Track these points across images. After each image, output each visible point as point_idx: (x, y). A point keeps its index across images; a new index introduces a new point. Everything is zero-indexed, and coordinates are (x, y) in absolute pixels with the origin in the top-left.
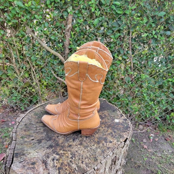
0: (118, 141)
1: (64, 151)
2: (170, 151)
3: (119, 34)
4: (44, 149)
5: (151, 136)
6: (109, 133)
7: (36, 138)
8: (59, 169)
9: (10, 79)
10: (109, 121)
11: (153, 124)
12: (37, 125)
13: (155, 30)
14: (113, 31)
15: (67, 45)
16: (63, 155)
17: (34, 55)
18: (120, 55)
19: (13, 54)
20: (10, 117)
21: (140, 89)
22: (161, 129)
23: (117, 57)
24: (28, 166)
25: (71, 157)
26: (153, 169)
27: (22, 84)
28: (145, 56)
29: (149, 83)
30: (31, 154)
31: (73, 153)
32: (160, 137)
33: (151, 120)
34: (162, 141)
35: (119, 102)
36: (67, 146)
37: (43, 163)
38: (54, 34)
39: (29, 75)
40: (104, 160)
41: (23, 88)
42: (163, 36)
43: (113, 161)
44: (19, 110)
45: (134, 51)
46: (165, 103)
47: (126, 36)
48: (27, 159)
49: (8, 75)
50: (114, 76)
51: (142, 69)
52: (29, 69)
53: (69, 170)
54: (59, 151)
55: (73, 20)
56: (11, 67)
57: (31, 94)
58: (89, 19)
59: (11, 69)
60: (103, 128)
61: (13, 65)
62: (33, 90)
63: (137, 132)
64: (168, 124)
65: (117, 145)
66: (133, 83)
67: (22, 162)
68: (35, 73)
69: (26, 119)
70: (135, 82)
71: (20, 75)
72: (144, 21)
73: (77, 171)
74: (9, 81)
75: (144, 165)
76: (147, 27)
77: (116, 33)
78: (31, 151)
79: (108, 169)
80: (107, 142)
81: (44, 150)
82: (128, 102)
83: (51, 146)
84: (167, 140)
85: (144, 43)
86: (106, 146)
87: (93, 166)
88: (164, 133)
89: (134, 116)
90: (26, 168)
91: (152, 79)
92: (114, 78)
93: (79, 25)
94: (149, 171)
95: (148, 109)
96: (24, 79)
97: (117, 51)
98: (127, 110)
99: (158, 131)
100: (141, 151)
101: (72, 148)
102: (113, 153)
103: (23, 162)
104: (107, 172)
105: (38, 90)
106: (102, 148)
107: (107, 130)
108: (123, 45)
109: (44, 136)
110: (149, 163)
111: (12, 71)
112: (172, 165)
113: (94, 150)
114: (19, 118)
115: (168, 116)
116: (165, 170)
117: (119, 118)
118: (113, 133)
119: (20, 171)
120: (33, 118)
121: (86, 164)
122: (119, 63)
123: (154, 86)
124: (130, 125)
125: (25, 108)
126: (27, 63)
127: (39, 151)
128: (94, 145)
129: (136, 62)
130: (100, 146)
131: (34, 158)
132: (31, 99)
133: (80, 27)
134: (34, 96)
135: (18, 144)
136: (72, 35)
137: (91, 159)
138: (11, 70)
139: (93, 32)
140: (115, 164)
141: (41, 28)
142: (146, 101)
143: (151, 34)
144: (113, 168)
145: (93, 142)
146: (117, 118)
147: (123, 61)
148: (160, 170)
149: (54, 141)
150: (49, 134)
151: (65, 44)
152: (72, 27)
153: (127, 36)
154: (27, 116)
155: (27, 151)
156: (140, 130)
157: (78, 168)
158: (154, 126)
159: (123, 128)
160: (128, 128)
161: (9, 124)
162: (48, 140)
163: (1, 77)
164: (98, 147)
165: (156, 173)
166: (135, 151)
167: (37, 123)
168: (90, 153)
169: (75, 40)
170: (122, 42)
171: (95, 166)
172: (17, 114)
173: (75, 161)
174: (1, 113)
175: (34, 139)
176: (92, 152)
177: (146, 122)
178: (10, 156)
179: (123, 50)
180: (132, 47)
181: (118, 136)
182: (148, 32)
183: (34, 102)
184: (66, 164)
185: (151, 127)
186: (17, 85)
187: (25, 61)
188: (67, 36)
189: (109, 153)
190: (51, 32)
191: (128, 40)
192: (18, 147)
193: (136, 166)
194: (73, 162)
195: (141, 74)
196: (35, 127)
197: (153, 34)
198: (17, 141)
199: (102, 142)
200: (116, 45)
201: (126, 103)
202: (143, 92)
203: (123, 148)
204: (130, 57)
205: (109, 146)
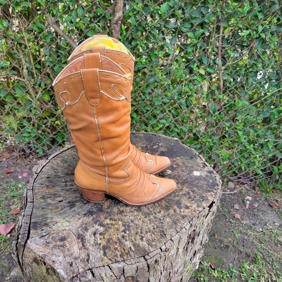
0: (198, 206)
1: (112, 220)
2: (276, 224)
3: (202, 31)
4: (79, 217)
5: (247, 200)
6: (184, 192)
7: (65, 200)
8: (104, 248)
9: (19, 103)
10: (184, 174)
11: (251, 180)
12: (67, 179)
13: (262, 25)
14: (192, 25)
16: (110, 226)
17: (58, 63)
18: (202, 67)
19: (23, 62)
20: (20, 166)
21: (233, 123)
22: (263, 189)
23: (198, 70)
24: (54, 244)
25: (124, 230)
26: (249, 251)
27: (39, 113)
28: (244, 69)
29: (248, 115)
30: (59, 224)
31: (127, 224)
32: (261, 202)
33: (247, 174)
34: (264, 208)
35: (198, 144)
36: (116, 212)
37: (79, 239)
38: (93, 29)
39: (51, 98)
40: (177, 236)
41: (41, 119)
42: (275, 35)
43: (189, 237)
44: (34, 154)
45: (226, 61)
46: (272, 148)
47: (214, 33)
48: (53, 232)
49: (16, 96)
50: (191, 101)
51: (237, 90)
52: (50, 87)
53: (120, 251)
54: (103, 221)
55: (125, 5)
56: (20, 83)
57: (53, 128)
58: (152, 3)
59: (22, 86)
61: (24, 80)
62: (58, 122)
63: (224, 193)
64: (275, 181)
65: (197, 212)
66: (222, 113)
67: (44, 236)
69: (48, 168)
70: (225, 112)
71: (36, 97)
72: (245, 8)
73: (133, 252)
74: (17, 107)
75: (235, 245)
76: (249, 19)
77: (197, 29)
78: (58, 219)
79: (182, 250)
80: (181, 207)
81: (79, 219)
82: (212, 144)
83: (90, 213)
84: (272, 207)
85: (242, 47)
86: (180, 214)
87: (159, 245)
88: (268, 195)
89: (221, 167)
90: (51, 245)
91: (253, 108)
92: (191, 105)
93: (135, 13)
94: (243, 254)
96: (42, 104)
97: (198, 60)
98: (210, 158)
99: (258, 193)
100: (231, 222)
101: (125, 216)
102: (191, 225)
103: (47, 237)
104: (180, 255)
105: (66, 122)
106: (174, 217)
107: (182, 189)
108: (208, 50)
109: (79, 196)
110: (243, 242)
111: (22, 90)
112: (280, 246)
113: (161, 220)
114: (37, 166)
115: (275, 168)
116: (268, 253)
117: (201, 170)
118: (191, 193)
119: (41, 250)
120: (60, 166)
121: (148, 241)
122: (199, 79)
123: (257, 119)
124: (218, 180)
125: (44, 151)
126: (47, 77)
127: (72, 220)
128: (160, 212)
129: (228, 79)
130: (169, 214)
131: (63, 230)
132: (54, 137)
133: (137, 16)
134: (59, 132)
135: (37, 208)
137: (155, 233)
138: (20, 88)
139: (159, 26)
140: (192, 242)
141: (70, 18)
142: (242, 143)
143: (256, 30)
144: (190, 248)
145: (159, 207)
146: (196, 170)
147: (206, 76)
148: (261, 252)
152: (124, 16)
153: (216, 33)
154: (50, 164)
155: (52, 218)
156: (230, 190)
157: (135, 247)
158: (252, 184)
159: (207, 185)
160: (214, 186)
161: (18, 176)
162: (85, 202)
163: (4, 99)
164: (166, 214)
165: (254, 258)
166: (221, 223)
167: (67, 174)
168: (153, 225)
169: (128, 38)
170: (207, 44)
171: (161, 244)
172: (30, 162)
173: (130, 237)
174: (4, 160)
175: (62, 201)
176: (157, 222)
177: (239, 178)
178: (25, 227)
179: (208, 57)
180: (223, 52)
181: (198, 198)
182: (251, 28)
183: (59, 142)
184: (116, 240)
185: (248, 185)
186: (31, 113)
187: (44, 73)
188: (115, 31)
189: (184, 225)
190: (88, 24)
191: (217, 41)
192: (38, 212)
193: (222, 245)
194: (127, 237)
195: (235, 99)
196: (64, 182)
197: (258, 32)
198: (35, 204)
199: (173, 207)
200: (196, 50)
201: (209, 147)
202: (238, 128)
203: (206, 217)
204: (219, 71)
205: (185, 213)
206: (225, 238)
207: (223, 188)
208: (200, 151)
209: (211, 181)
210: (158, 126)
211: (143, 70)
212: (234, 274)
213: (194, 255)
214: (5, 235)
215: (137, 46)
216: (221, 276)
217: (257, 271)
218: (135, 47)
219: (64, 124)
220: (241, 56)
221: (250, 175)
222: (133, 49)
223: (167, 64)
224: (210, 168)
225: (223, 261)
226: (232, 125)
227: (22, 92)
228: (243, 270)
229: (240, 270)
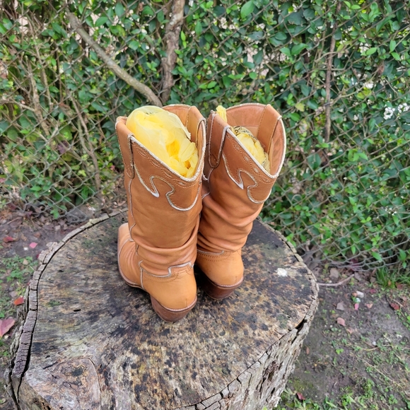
0: (282, 326)
1: (152, 344)
2: (398, 335)
3: (302, 45)
6: (262, 303)
7: (84, 308)
8: (138, 389)
9: (25, 143)
10: (264, 272)
11: (365, 268)
12: (88, 274)
13: (396, 40)
14: (289, 36)
15: (169, 66)
16: (148, 353)
17: (84, 86)
18: (301, 99)
19: (33, 82)
20: (26, 231)
21: (342, 185)
22: (381, 282)
23: (293, 104)
24: (64, 379)
25: (168, 361)
26: (355, 375)
27: (55, 158)
28: (364, 106)
29: (366, 173)
30: (73, 348)
31: (173, 351)
32: (377, 300)
34: (380, 310)
36: (158, 331)
37: (100, 373)
38: (138, 37)
39: (73, 136)
40: (246, 373)
41: (58, 166)
43: (266, 371)
44: (47, 215)
45: (338, 92)
46: (400, 223)
47: (322, 50)
48: (63, 361)
49: (22, 132)
51: (351, 136)
52: (72, 121)
53: (160, 395)
54: (138, 345)
55: (187, 1)
56: (28, 114)
57: (75, 181)
58: (228, 2)
59: (30, 118)
60: (247, 289)
61: (33, 110)
62: (82, 172)
63: (323, 284)
64: (401, 271)
65: (279, 335)
66: (326, 169)
67: (51, 366)
68: (86, 130)
69: (61, 255)
71: (51, 134)
72: (371, 14)
73: (180, 397)
74: (23, 148)
75: (335, 366)
76: (377, 31)
77: (296, 43)
78: (72, 340)
79: (253, 392)
80: (256, 326)
81: (103, 340)
83: (120, 331)
84: (393, 309)
85: (363, 71)
86: (253, 338)
87: (219, 388)
88: (388, 291)
89: (320, 247)
90: (59, 382)
91: (373, 163)
93: (202, 15)
94: (346, 379)
95: (356, 234)
96: (59, 144)
97: (295, 89)
98: (305, 233)
99: (374, 286)
100: (331, 330)
101: (171, 338)
102: (269, 357)
103: (53, 368)
104: (251, 398)
105: (94, 173)
106: (244, 342)
107: (258, 297)
108: (310, 74)
109: (104, 303)
110: (347, 361)
111: (30, 123)
112: (401, 369)
113: (223, 346)
114: (46, 252)
115: (402, 252)
116: (382, 380)
117: (289, 267)
118: (272, 304)
119: (45, 389)
120: (79, 253)
121: (203, 380)
122: (296, 118)
123: (379, 180)
124: (313, 285)
125: (61, 213)
126: (67, 106)
127: (92, 341)
128: (223, 334)
129: (338, 119)
130: (237, 338)
131: (79, 358)
132: (77, 192)
133: (205, 20)
134: (84, 186)
135: (43, 321)
136: (182, 41)
137: (214, 368)
138: (28, 121)
139: (237, 36)
140: (270, 378)
141: (104, 20)
142: (355, 214)
143: (384, 47)
144: (265, 387)
146: (282, 267)
147: (306, 114)
148: (372, 378)
149: (127, 318)
150: (116, 297)
151: (163, 63)
152: (185, 21)
153: (324, 50)
154: (65, 249)
155: (62, 338)
156: (333, 281)
157: (183, 390)
158: (367, 273)
159: (297, 292)
160: (308, 294)
161: (23, 247)
162: (113, 313)
163: (4, 136)
164: (233, 338)
165: (361, 386)
166: (316, 331)
167: (90, 267)
168: (212, 354)
169: (190, 53)
170: (309, 65)
171: (223, 387)
172: (41, 226)
173: (177, 373)
174: (4, 221)
175: (79, 310)
176: (218, 350)
177: (347, 264)
178: (23, 350)
179: (310, 86)
180: (333, 80)
181: (282, 313)
182: (378, 44)
183: (84, 201)
184: (155, 377)
185: (359, 274)
186: (43, 158)
187: (63, 100)
188: (171, 42)
189: (259, 357)
190: (131, 30)
191: (325, 62)
192: (43, 327)
193: (316, 365)
194: (173, 373)
195: (348, 150)
196: (84, 279)
197: (389, 50)
198: (40, 313)
199: (243, 326)
200: (292, 74)
201: (305, 218)
202: (350, 192)
203: (292, 343)
204: (326, 106)
205: (260, 337)
206: (320, 353)
207: (322, 276)
208: (291, 223)
209: (303, 286)
211: (210, 101)
212: (330, 409)
213: (272, 392)
214: (2, 336)
215: (202, 66)
217: (365, 407)
218: (200, 67)
219: (91, 175)
220: (361, 86)
221: (364, 261)
222: (198, 69)
223: (248, 94)
224: (303, 264)
225: (316, 389)
226: (342, 187)
227: (31, 126)
228: (345, 404)
229: (339, 403)
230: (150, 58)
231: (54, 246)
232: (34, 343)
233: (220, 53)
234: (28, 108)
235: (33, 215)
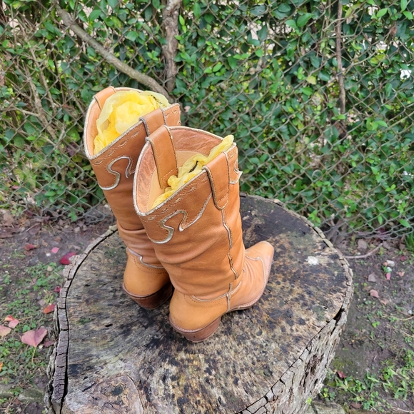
0: (319, 319)
1: (189, 353)
3: (308, 15)
6: (296, 296)
7: (116, 322)
8: (181, 402)
9: (33, 149)
10: (294, 263)
11: (394, 236)
12: (116, 285)
14: (293, 8)
15: (170, 53)
16: (186, 363)
17: (85, 84)
18: (312, 72)
19: (33, 87)
20: (46, 237)
21: (363, 155)
22: (411, 248)
23: (304, 78)
24: (105, 400)
25: (207, 368)
26: (394, 347)
27: (65, 161)
28: (379, 72)
29: (387, 140)
30: (110, 366)
31: (212, 358)
32: (409, 267)
35: (309, 190)
37: (141, 389)
38: (136, 27)
39: (81, 136)
40: (289, 372)
41: (69, 169)
43: (307, 366)
44: (65, 218)
45: (350, 60)
47: (329, 17)
48: (101, 380)
49: (28, 139)
50: (297, 127)
51: (368, 104)
52: (78, 121)
53: (204, 406)
54: (176, 355)
56: (33, 120)
57: (89, 181)
59: (34, 123)
60: (278, 283)
61: (37, 115)
63: (352, 257)
65: (317, 328)
66: (345, 141)
67: (90, 387)
69: (85, 268)
71: (58, 137)
73: (224, 406)
75: (373, 339)
77: (301, 14)
78: (107, 357)
79: (297, 388)
80: (293, 322)
81: (139, 354)
83: (154, 343)
86: (291, 335)
87: (263, 392)
89: (346, 220)
90: (101, 403)
91: (393, 129)
92: (296, 132)
94: (386, 352)
95: (381, 203)
96: (68, 147)
97: (305, 62)
98: (329, 208)
99: (405, 253)
100: (365, 304)
101: (208, 344)
103: (93, 389)
104: (296, 395)
106: (282, 340)
107: (291, 290)
108: (319, 45)
109: (135, 314)
110: (385, 333)
111: (35, 129)
113: (262, 347)
114: (70, 266)
117: (319, 254)
118: (307, 296)
120: (103, 264)
121: (245, 385)
122: (308, 92)
123: (400, 146)
124: (347, 270)
125: (79, 215)
126: (71, 107)
127: (128, 357)
128: (260, 333)
129: (353, 88)
130: (274, 336)
131: (117, 376)
133: (202, 1)
135: (75, 340)
136: (181, 26)
137: (255, 371)
138: (33, 127)
139: (239, 13)
140: (312, 371)
141: (98, 13)
142: (378, 184)
143: (395, 7)
144: (308, 381)
146: (313, 255)
147: (318, 86)
148: (411, 348)
149: (160, 328)
151: (165, 51)
152: (182, 3)
153: (331, 17)
154: (88, 261)
155: (98, 356)
156: (361, 252)
157: (227, 398)
158: (395, 240)
159: (331, 280)
160: (342, 281)
161: (45, 254)
162: (145, 324)
163: (11, 144)
164: (270, 337)
165: (401, 357)
167: (116, 277)
168: (251, 356)
169: (191, 37)
170: (317, 35)
171: (266, 390)
172: (61, 230)
173: (218, 380)
174: (23, 229)
175: (111, 325)
176: (257, 351)
177: (375, 233)
178: (60, 374)
179: (320, 56)
180: (344, 47)
181: (318, 305)
182: (389, 5)
183: (100, 200)
184: (196, 387)
185: (388, 243)
186: (53, 162)
187: (66, 102)
188: (170, 28)
189: (299, 354)
190: (127, 20)
191: (333, 30)
192: (77, 348)
193: (353, 341)
194: (214, 381)
195: (366, 119)
196: (111, 291)
197: (400, 9)
198: (71, 332)
199: (280, 323)
200: (300, 45)
201: (327, 193)
202: (371, 162)
203: (332, 333)
204: (338, 76)
205: (299, 333)
207: (350, 249)
208: (313, 200)
209: (336, 273)
210: (247, 168)
211: (218, 85)
212: (372, 384)
213: (315, 383)
214: (36, 347)
215: (205, 49)
216: (354, 389)
217: (408, 378)
218: (203, 50)
220: (374, 51)
221: (392, 229)
222: (201, 53)
223: (256, 73)
224: (333, 249)
225: (356, 365)
226: (362, 158)
227: (37, 131)
228: (387, 377)
229: (381, 377)
230: (151, 47)
231: (76, 259)
232: (70, 365)
233: (222, 33)
234: (32, 113)
235: (51, 220)
